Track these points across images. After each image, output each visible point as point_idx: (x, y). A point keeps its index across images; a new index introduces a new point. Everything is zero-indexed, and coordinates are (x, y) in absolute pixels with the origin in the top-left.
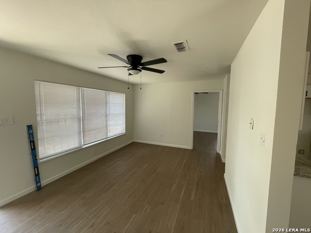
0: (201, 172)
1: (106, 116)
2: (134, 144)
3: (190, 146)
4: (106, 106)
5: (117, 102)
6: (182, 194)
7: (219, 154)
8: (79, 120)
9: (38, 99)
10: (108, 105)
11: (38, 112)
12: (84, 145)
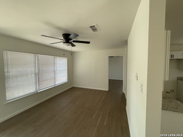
0: (112, 105)
1: (55, 72)
2: (73, 88)
3: (106, 89)
4: (54, 65)
5: (62, 63)
6: (99, 121)
7: (124, 93)
8: (36, 74)
9: (5, 62)
10: (56, 65)
11: (6, 70)
12: (39, 90)
